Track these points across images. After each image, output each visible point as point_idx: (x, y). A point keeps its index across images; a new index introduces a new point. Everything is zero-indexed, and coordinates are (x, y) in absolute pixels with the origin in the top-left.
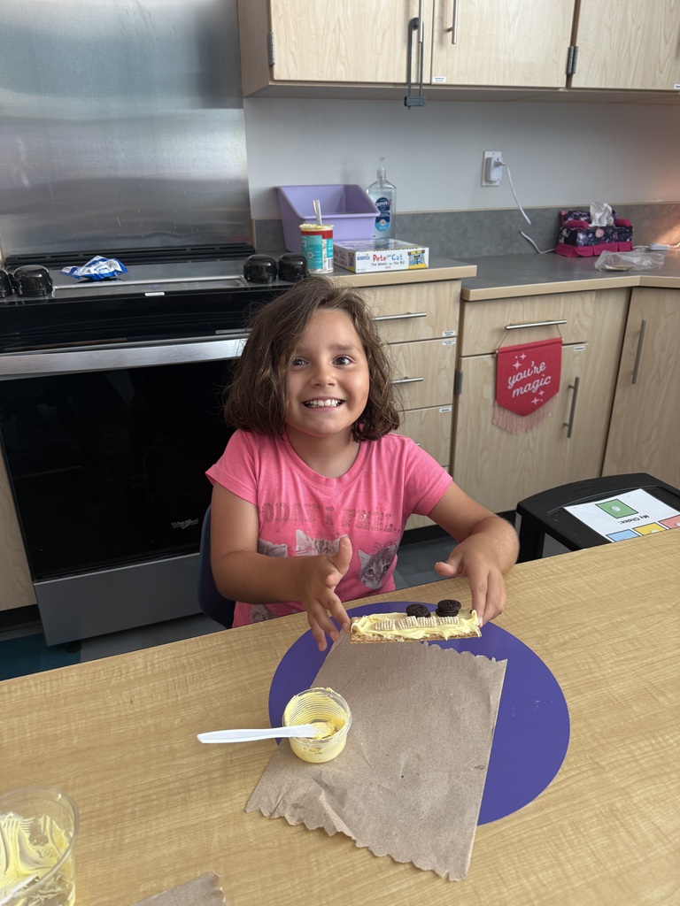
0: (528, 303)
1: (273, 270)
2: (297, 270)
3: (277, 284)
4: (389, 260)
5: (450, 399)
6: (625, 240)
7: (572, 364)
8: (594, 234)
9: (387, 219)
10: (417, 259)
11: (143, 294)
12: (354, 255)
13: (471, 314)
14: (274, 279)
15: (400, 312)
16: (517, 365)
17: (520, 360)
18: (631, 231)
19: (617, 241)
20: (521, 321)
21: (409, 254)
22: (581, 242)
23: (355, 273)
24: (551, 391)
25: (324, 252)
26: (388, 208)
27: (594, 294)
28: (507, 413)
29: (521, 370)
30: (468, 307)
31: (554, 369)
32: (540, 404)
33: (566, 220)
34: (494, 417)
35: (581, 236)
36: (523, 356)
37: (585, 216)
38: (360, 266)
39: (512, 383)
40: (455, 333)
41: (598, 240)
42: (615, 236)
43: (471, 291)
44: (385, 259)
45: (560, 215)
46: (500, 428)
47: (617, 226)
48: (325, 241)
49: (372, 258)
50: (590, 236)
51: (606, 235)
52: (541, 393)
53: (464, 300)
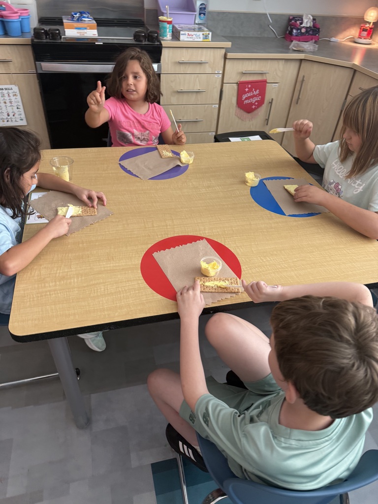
0: (253, 62)
1: (145, 37)
2: (154, 38)
3: (146, 43)
4: (194, 36)
5: (218, 102)
6: (316, 35)
7: (271, 92)
8: (301, 30)
9: (204, 14)
10: (206, 37)
11: (95, 43)
12: (179, 32)
13: (229, 64)
14: (145, 41)
15: (198, 60)
16: (247, 90)
17: (248, 88)
18: (319, 31)
19: (312, 35)
20: (250, 70)
21: (203, 34)
22: (294, 34)
23: (179, 40)
24: (261, 103)
25: (168, 30)
26: (205, 8)
27: (284, 61)
28: (242, 111)
29: (248, 92)
30: (227, 61)
31: (263, 94)
32: (255, 109)
33: (291, 21)
34: (236, 113)
35: (295, 31)
36: (250, 86)
37: (300, 20)
38: (182, 38)
39: (244, 97)
40: (221, 72)
41: (302, 34)
42: (311, 33)
43: (228, 54)
44: (192, 35)
45: (289, 19)
46: (238, 117)
47: (314, 27)
48: (168, 25)
49: (187, 34)
50: (299, 31)
51: (307, 32)
52: (256, 103)
53: (225, 58)
